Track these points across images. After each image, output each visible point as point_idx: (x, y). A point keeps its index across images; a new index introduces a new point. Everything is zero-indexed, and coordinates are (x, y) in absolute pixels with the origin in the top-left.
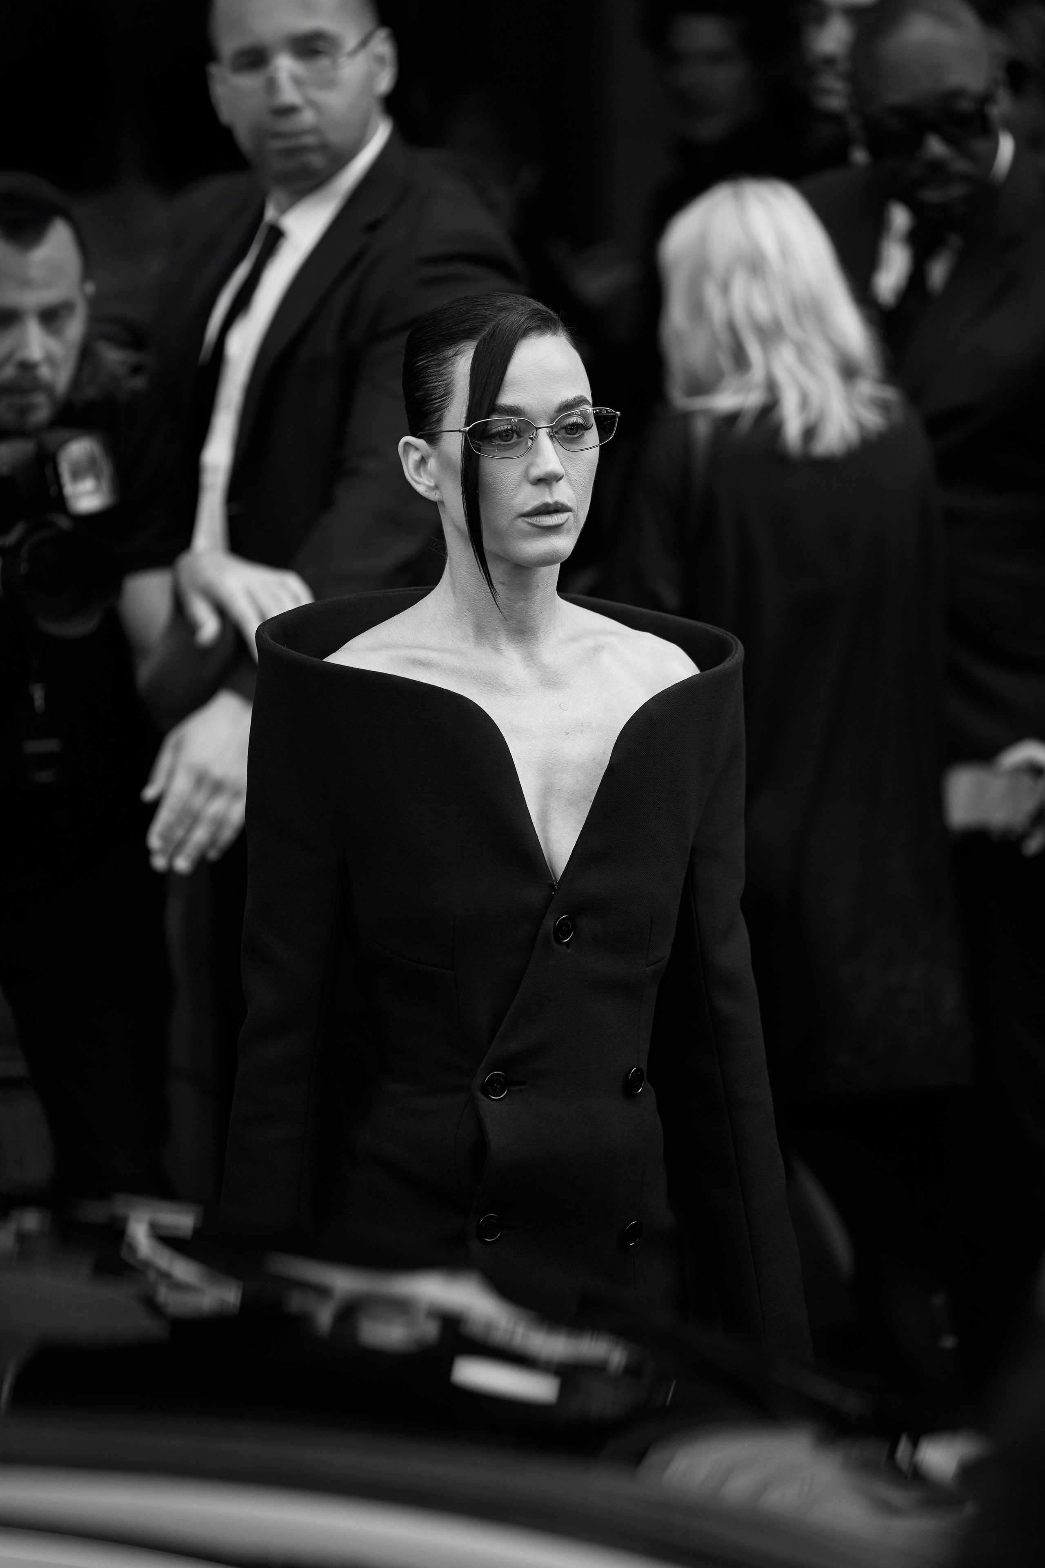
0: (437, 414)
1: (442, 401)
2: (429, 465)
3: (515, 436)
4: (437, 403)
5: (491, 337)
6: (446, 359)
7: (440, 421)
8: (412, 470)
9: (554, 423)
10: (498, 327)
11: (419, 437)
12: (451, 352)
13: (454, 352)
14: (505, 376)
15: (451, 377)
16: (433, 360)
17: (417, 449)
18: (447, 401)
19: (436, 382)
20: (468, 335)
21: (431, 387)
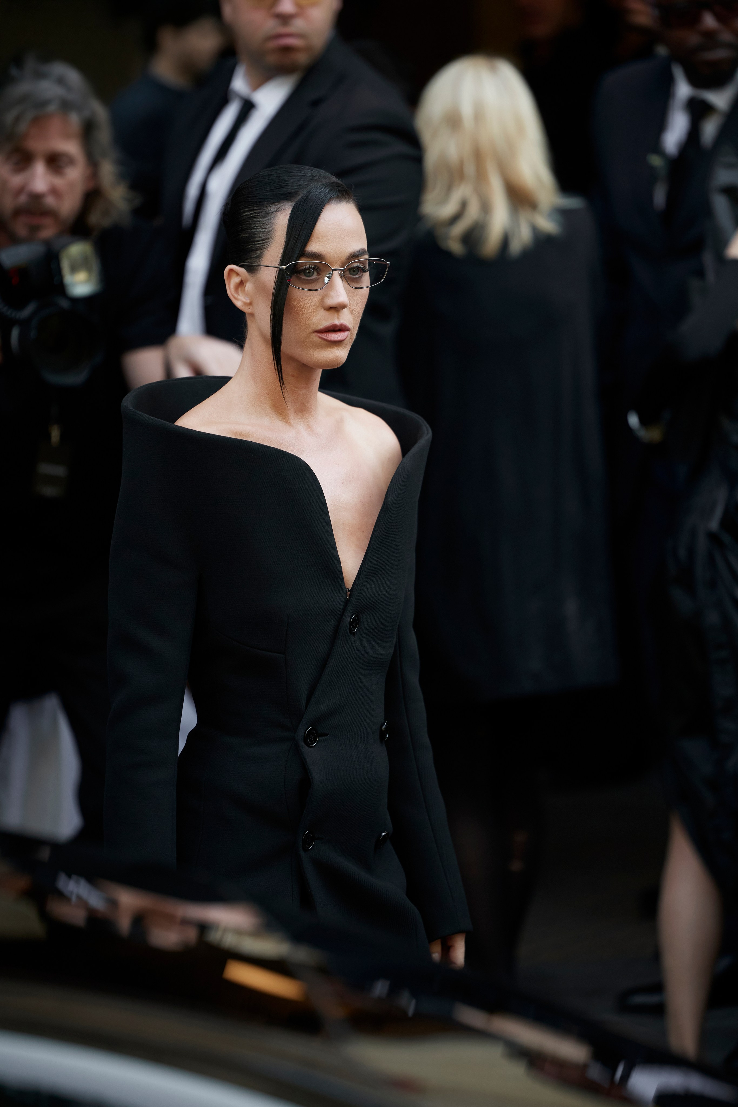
0: (258, 252)
1: (263, 243)
2: (246, 288)
3: (315, 273)
4: (258, 244)
5: (305, 201)
6: (269, 213)
7: (259, 257)
8: (233, 290)
9: (345, 268)
10: (309, 194)
11: (241, 266)
12: (272, 209)
13: (276, 209)
14: (314, 230)
15: (272, 227)
16: (257, 213)
17: (238, 274)
18: (267, 243)
19: (259, 229)
20: (286, 197)
21: (255, 232)
